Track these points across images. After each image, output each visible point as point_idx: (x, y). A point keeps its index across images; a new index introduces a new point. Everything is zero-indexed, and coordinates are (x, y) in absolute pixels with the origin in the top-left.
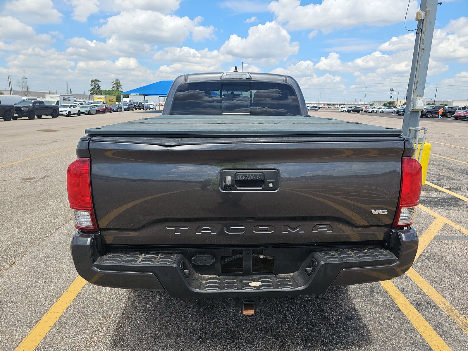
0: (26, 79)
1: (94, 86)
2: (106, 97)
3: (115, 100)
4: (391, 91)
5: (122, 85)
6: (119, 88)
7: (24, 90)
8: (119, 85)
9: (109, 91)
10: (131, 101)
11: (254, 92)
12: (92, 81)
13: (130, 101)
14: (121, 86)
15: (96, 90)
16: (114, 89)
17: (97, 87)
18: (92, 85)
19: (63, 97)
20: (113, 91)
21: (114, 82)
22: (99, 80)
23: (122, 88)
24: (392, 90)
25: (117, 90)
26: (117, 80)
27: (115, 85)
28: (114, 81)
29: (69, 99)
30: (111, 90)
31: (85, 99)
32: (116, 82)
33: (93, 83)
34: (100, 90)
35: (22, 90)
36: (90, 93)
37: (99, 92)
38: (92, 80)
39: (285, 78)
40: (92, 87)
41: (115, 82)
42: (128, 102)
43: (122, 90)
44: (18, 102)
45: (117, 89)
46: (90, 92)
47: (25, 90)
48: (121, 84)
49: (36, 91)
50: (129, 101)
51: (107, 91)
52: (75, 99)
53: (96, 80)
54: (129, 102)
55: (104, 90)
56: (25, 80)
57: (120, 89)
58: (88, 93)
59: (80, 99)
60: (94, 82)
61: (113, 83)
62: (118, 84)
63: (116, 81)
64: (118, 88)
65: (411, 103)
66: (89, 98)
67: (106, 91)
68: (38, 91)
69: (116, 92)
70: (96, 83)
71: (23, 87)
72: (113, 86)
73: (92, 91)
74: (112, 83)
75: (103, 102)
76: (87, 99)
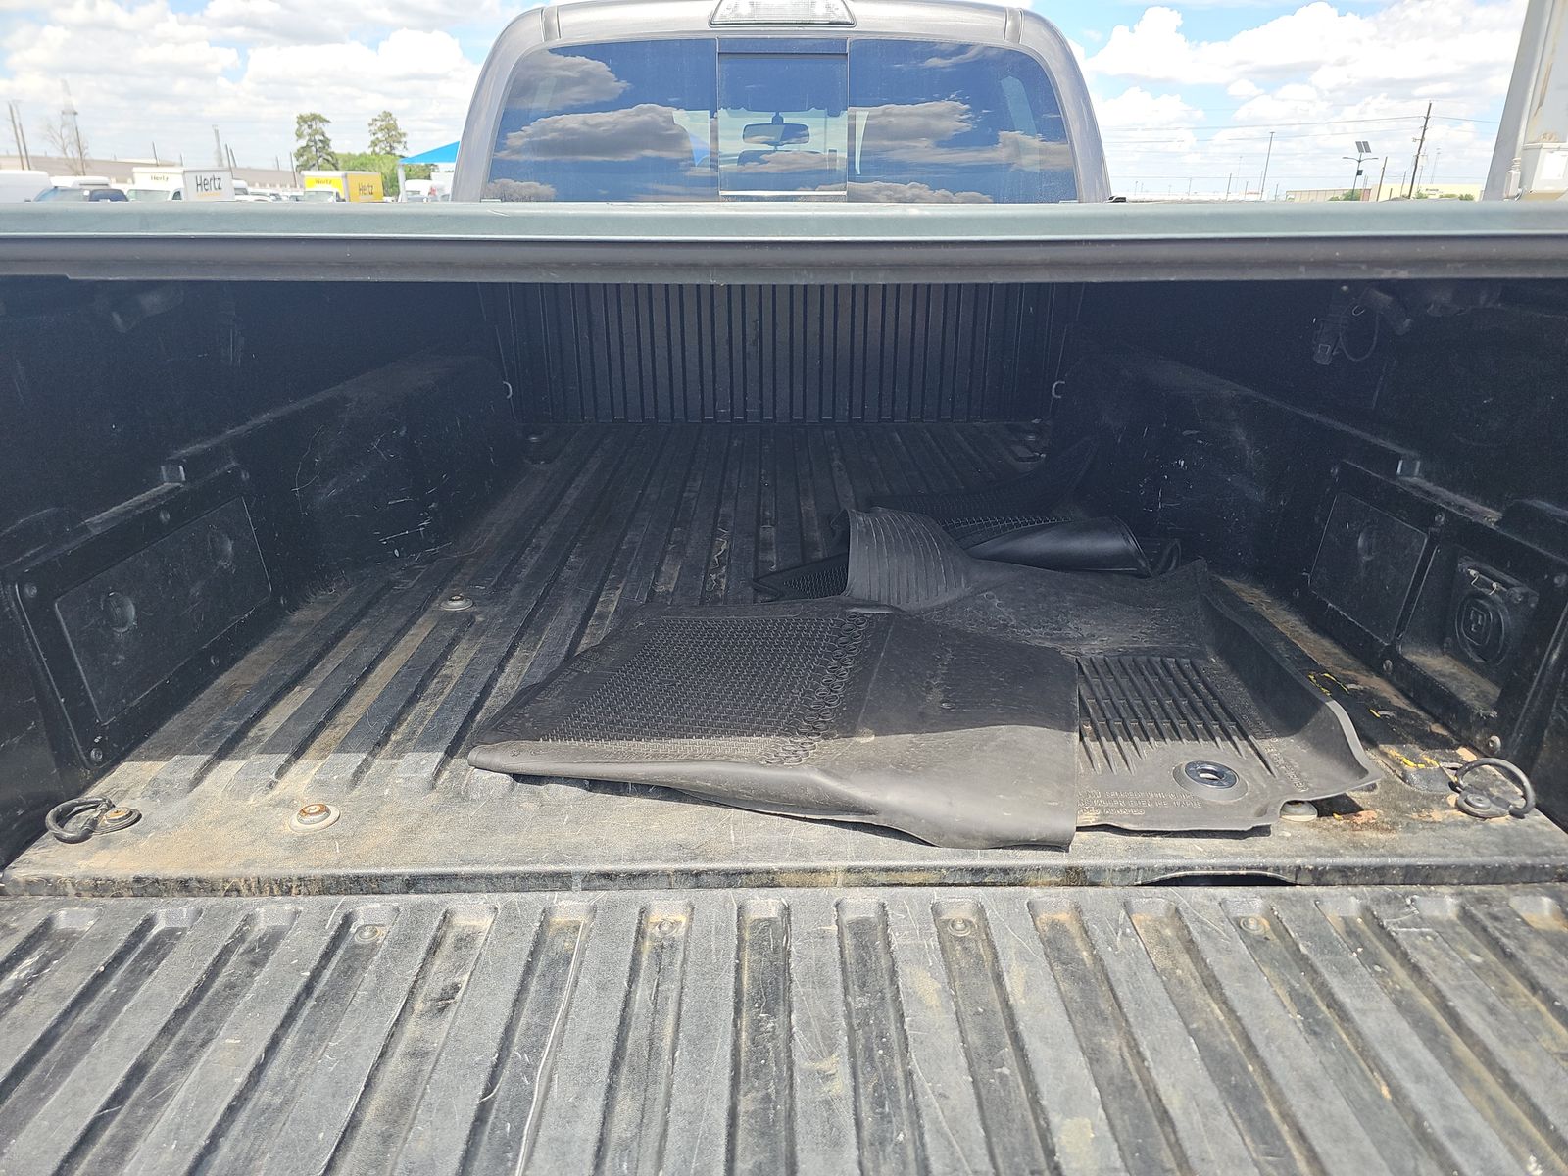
0: (76, 113)
1: (307, 138)
2: (345, 176)
3: (379, 189)
4: (1361, 150)
5: (404, 135)
6: (395, 145)
7: (70, 156)
8: (394, 133)
9: (360, 155)
10: (437, 193)
11: (862, 116)
12: (302, 119)
13: (432, 192)
14: (403, 139)
15: (316, 152)
16: (377, 149)
17: (321, 141)
18: (299, 136)
19: (194, 175)
20: (374, 156)
21: (377, 122)
22: (324, 116)
23: (407, 146)
24: (1364, 147)
25: (389, 153)
26: (388, 114)
27: (380, 136)
28: (376, 120)
29: (217, 182)
30: (369, 151)
31: (281, 186)
32: (384, 123)
33: (306, 126)
34: (329, 154)
35: (63, 156)
36: (295, 163)
37: (328, 160)
38: (301, 117)
39: (1009, 23)
40: (303, 143)
41: (379, 123)
42: (426, 195)
43: (405, 154)
44: (36, 196)
45: (388, 149)
46: (294, 159)
47: (72, 153)
48: (402, 132)
49: (113, 160)
50: (428, 191)
51: (354, 155)
52: (242, 184)
53: (314, 117)
54: (430, 194)
55: (345, 152)
56: (69, 118)
57: (399, 150)
58: (288, 163)
59: (262, 185)
60: (305, 122)
61: (373, 128)
62: (388, 130)
63: (383, 120)
64: (391, 146)
65: (1515, 168)
66: (293, 183)
67: (350, 157)
68: (118, 160)
69: (385, 161)
70: (314, 127)
71: (66, 141)
72: (373, 138)
73: (302, 155)
74: (370, 125)
75: (337, 194)
76: (288, 187)
